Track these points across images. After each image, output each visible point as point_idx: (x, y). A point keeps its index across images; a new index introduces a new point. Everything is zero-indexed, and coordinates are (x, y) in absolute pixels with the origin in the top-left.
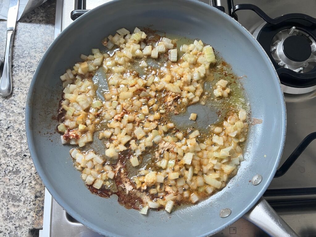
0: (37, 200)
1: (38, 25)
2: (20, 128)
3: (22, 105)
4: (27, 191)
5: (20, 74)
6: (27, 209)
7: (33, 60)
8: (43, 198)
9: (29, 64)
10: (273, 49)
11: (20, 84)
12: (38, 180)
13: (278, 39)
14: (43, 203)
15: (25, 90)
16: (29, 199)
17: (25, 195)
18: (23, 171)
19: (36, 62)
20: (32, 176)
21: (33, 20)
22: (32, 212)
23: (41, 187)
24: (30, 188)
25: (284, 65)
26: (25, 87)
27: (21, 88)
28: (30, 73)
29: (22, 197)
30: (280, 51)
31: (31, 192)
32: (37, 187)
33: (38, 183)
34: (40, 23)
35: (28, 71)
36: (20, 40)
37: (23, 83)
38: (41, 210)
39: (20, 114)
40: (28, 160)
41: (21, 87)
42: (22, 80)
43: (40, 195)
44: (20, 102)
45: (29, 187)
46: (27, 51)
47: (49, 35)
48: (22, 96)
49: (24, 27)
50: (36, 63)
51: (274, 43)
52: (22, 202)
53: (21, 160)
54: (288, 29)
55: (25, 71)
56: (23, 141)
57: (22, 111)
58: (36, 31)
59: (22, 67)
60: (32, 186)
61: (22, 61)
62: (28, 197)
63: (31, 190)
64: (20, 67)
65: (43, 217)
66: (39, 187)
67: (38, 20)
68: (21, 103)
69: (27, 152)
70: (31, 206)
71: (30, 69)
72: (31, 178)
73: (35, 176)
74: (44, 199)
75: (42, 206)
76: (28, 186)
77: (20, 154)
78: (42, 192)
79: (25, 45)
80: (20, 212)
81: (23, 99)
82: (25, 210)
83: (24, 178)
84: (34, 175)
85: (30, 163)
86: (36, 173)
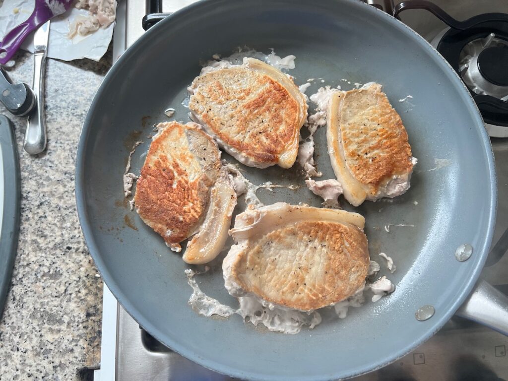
0: (90, 321)
2: (61, 204)
3: (63, 168)
4: (72, 305)
5: (59, 120)
6: (73, 336)
7: (79, 96)
8: (100, 317)
9: (73, 103)
10: (463, 68)
11: (60, 135)
12: (91, 288)
14: (100, 325)
15: (68, 144)
16: (77, 319)
17: (69, 312)
18: (65, 274)
19: (84, 100)
20: (81, 280)
22: (81, 340)
23: (96, 299)
24: (78, 300)
25: (482, 92)
26: (68, 138)
27: (61, 141)
28: (75, 118)
29: (65, 316)
31: (79, 307)
32: (90, 298)
33: (92, 292)
35: (71, 115)
37: (64, 133)
38: (96, 337)
39: (61, 182)
40: (74, 255)
41: (61, 139)
42: (63, 128)
43: (94, 312)
44: (60, 163)
45: (76, 299)
46: (70, 84)
48: (63, 153)
50: (84, 102)
52: (66, 325)
53: (63, 256)
54: (483, 38)
55: (67, 114)
56: (65, 225)
57: (64, 176)
59: (62, 108)
60: (81, 297)
61: (62, 100)
62: (75, 315)
63: (80, 304)
64: (58, 109)
65: (101, 348)
66: (93, 298)
68: (61, 164)
69: (72, 243)
70: (81, 331)
71: (75, 111)
72: (79, 283)
73: (87, 281)
74: (102, 318)
75: (97, 329)
76: (75, 297)
77: (61, 245)
79: (66, 74)
80: (62, 341)
81: (65, 158)
82: (70, 337)
83: (67, 284)
84: (85, 279)
85: (77, 260)
86: (88, 275)
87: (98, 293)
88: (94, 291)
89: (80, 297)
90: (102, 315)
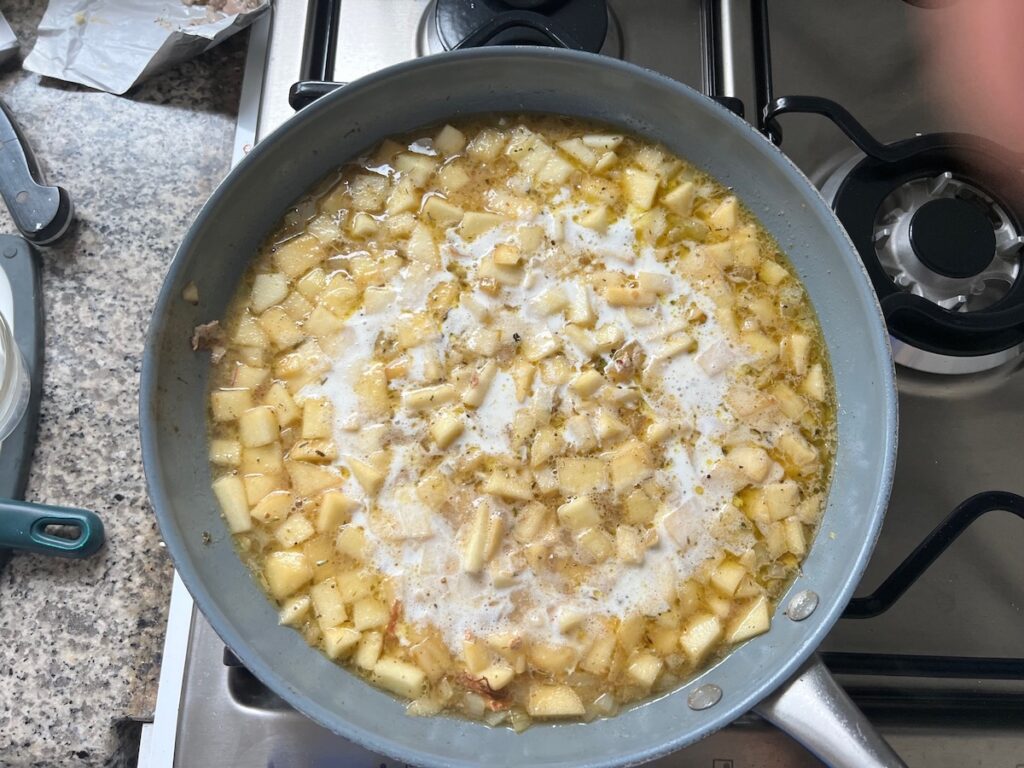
0: (143, 635)
1: (189, 113)
2: (112, 414)
3: (122, 347)
4: (115, 603)
5: (124, 255)
6: (111, 659)
7: (165, 214)
8: (163, 629)
9: (152, 226)
10: (879, 236)
11: (123, 284)
12: (152, 575)
13: (900, 205)
14: (161, 644)
15: (136, 303)
16: (120, 629)
17: (108, 614)
19: (175, 221)
20: (135, 559)
21: (176, 97)
22: (125, 668)
23: (158, 596)
24: (126, 595)
25: (911, 285)
26: (136, 292)
27: (124, 295)
28: (154, 254)
29: (100, 621)
30: (900, 242)
31: (126, 607)
32: (148, 594)
33: (152, 581)
34: (193, 109)
35: (147, 248)
36: (132, 154)
37: (130, 281)
38: (152, 665)
39: (115, 373)
40: (127, 512)
41: (123, 293)
42: (130, 271)
43: (153, 620)
44: (118, 337)
45: (122, 593)
46: (152, 188)
47: (217, 144)
48: (125, 320)
49: (146, 115)
50: (173, 225)
51: (887, 217)
52: (100, 637)
53: (106, 510)
54: (931, 179)
55: (140, 246)
56: (117, 454)
57: (122, 363)
58: (180, 132)
59: (131, 234)
60: (132, 590)
61: (132, 217)
62: (117, 621)
63: (129, 601)
64: (125, 234)
65: (157, 686)
66: (153, 594)
67: (191, 99)
68: (120, 339)
69: (125, 489)
70: (125, 651)
71: (155, 240)
72: (131, 564)
73: (144, 561)
74: (165, 631)
75: (155, 650)
76: (120, 589)
77: (105, 490)
78: (161, 611)
79: (144, 168)
80: (90, 666)
81: (126, 329)
82: (105, 660)
83: (109, 564)
84: (142, 556)
85: (130, 522)
86: (148, 551)
87: (164, 585)
88: (157, 581)
89: (130, 589)
90: (166, 627)
